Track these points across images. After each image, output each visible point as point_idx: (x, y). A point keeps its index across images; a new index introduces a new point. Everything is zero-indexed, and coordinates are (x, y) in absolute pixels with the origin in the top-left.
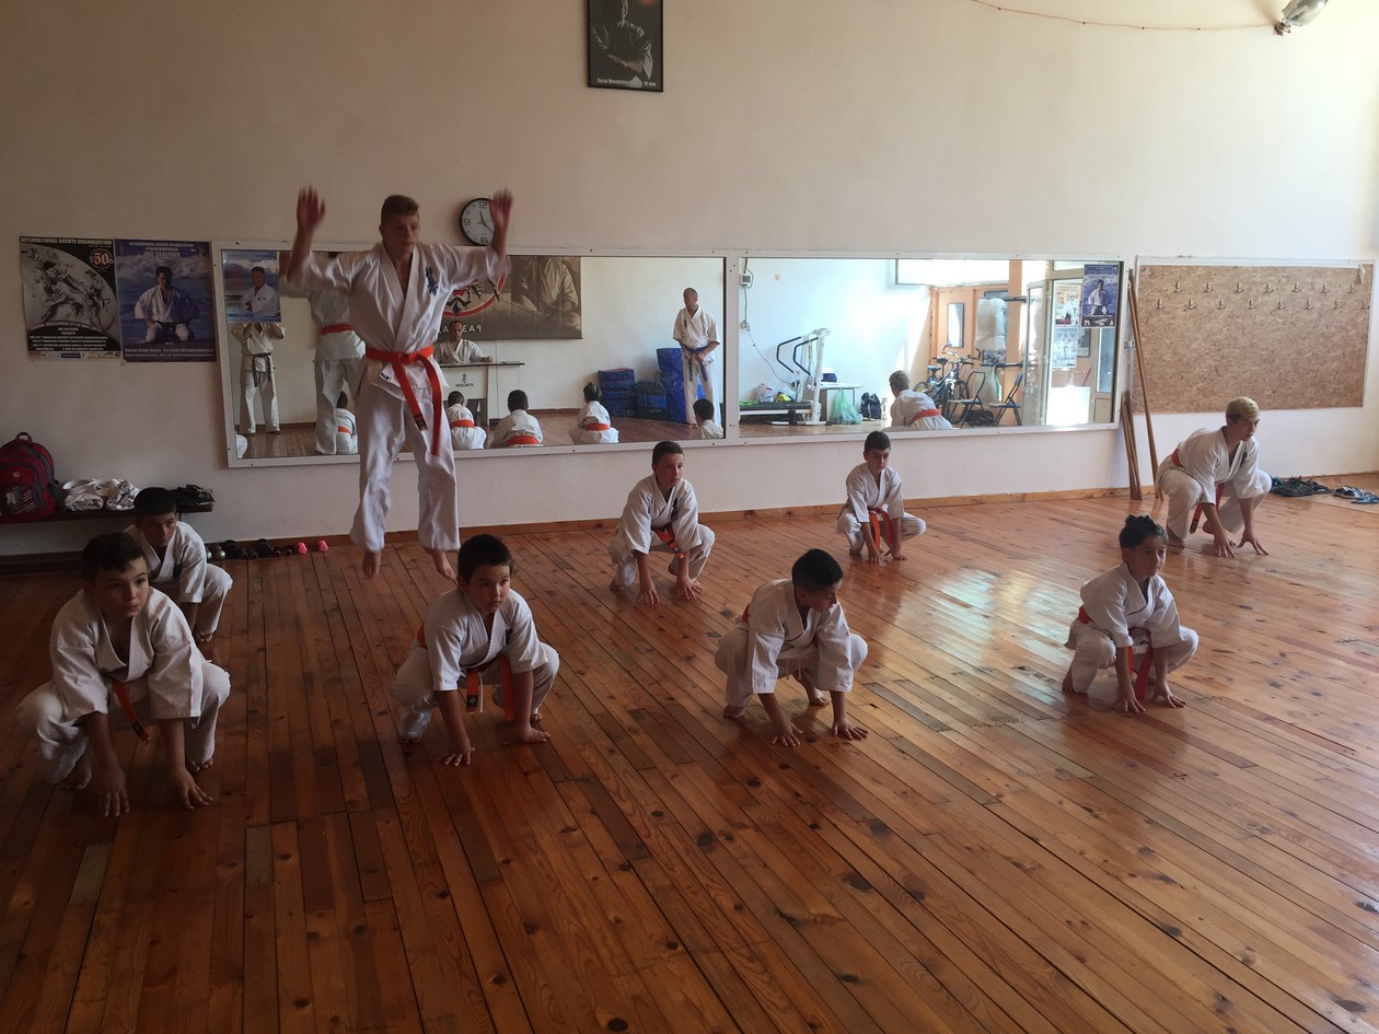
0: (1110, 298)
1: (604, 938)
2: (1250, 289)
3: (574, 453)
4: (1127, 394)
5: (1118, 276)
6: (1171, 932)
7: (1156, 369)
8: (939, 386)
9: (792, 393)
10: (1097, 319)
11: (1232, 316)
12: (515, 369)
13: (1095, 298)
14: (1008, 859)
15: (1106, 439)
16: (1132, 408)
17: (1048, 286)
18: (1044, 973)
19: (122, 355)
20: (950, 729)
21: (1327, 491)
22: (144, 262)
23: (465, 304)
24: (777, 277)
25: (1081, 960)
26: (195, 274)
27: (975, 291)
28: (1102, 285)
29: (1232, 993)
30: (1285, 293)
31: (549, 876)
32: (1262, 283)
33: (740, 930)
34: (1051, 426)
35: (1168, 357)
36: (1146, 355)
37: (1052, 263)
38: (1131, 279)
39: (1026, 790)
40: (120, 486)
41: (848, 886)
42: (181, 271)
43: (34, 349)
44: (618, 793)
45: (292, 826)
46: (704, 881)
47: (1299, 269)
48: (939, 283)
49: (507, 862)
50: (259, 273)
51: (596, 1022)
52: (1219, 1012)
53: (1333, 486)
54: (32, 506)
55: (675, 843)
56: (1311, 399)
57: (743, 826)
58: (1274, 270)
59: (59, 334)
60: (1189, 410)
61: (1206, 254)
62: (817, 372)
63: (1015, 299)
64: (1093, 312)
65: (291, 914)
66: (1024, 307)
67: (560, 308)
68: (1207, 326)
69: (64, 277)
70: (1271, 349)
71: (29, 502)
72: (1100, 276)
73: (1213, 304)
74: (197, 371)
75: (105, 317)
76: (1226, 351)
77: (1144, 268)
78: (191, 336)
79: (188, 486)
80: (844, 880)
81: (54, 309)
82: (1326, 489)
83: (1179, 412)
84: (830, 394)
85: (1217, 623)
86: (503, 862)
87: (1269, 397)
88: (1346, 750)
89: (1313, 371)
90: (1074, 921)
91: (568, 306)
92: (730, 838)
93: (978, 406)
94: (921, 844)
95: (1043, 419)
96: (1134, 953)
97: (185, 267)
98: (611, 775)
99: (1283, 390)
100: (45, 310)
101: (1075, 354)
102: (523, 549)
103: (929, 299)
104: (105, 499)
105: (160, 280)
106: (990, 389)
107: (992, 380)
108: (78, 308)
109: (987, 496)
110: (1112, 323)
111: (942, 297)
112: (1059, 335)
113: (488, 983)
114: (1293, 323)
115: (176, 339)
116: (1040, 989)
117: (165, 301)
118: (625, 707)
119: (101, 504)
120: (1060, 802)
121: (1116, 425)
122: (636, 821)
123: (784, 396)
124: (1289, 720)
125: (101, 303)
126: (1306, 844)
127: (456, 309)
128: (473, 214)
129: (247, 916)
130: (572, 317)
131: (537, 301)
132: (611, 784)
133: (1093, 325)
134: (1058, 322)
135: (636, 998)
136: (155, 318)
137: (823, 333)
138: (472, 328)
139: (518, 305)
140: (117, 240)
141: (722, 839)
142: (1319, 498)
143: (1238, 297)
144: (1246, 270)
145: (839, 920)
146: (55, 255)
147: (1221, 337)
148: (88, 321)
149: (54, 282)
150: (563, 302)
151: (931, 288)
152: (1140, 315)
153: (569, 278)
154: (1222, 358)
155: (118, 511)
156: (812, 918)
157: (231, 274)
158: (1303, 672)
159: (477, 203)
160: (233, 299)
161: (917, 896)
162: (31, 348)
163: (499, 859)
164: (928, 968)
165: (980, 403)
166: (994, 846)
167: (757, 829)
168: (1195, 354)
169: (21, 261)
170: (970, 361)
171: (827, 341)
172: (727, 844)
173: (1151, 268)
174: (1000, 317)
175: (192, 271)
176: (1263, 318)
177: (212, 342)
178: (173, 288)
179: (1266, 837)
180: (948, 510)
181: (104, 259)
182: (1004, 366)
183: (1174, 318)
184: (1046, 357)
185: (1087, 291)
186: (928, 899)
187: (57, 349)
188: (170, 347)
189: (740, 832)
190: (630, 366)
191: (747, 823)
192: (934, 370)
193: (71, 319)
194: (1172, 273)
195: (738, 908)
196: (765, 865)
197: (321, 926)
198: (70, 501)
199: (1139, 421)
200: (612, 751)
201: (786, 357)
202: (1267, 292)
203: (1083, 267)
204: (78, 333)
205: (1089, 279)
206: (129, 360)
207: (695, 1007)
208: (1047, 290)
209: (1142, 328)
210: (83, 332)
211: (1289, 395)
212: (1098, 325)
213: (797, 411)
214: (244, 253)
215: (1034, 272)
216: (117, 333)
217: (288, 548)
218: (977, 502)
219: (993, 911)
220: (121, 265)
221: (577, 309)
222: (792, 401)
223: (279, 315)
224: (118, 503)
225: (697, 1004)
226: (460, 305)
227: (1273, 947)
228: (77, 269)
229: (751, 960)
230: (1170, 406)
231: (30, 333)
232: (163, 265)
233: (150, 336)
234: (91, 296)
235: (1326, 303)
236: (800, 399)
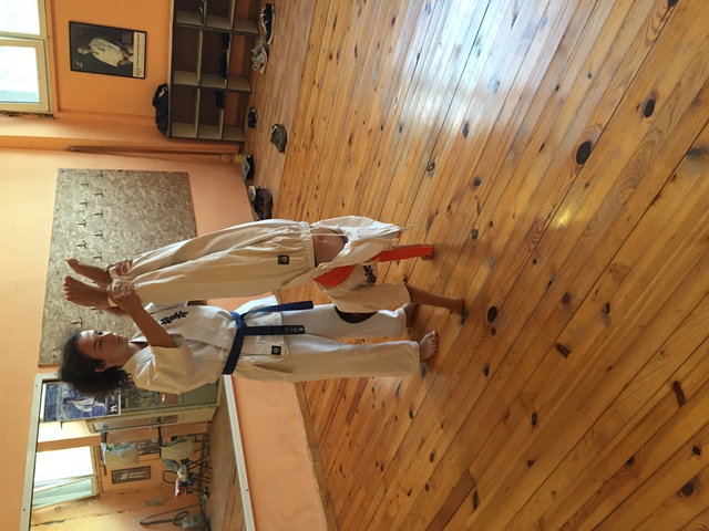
28: (69, 399)
56: (185, 207)
89: (160, 207)
176: (111, 246)
185: (76, 414)
202: (84, 245)
235: (96, 201)
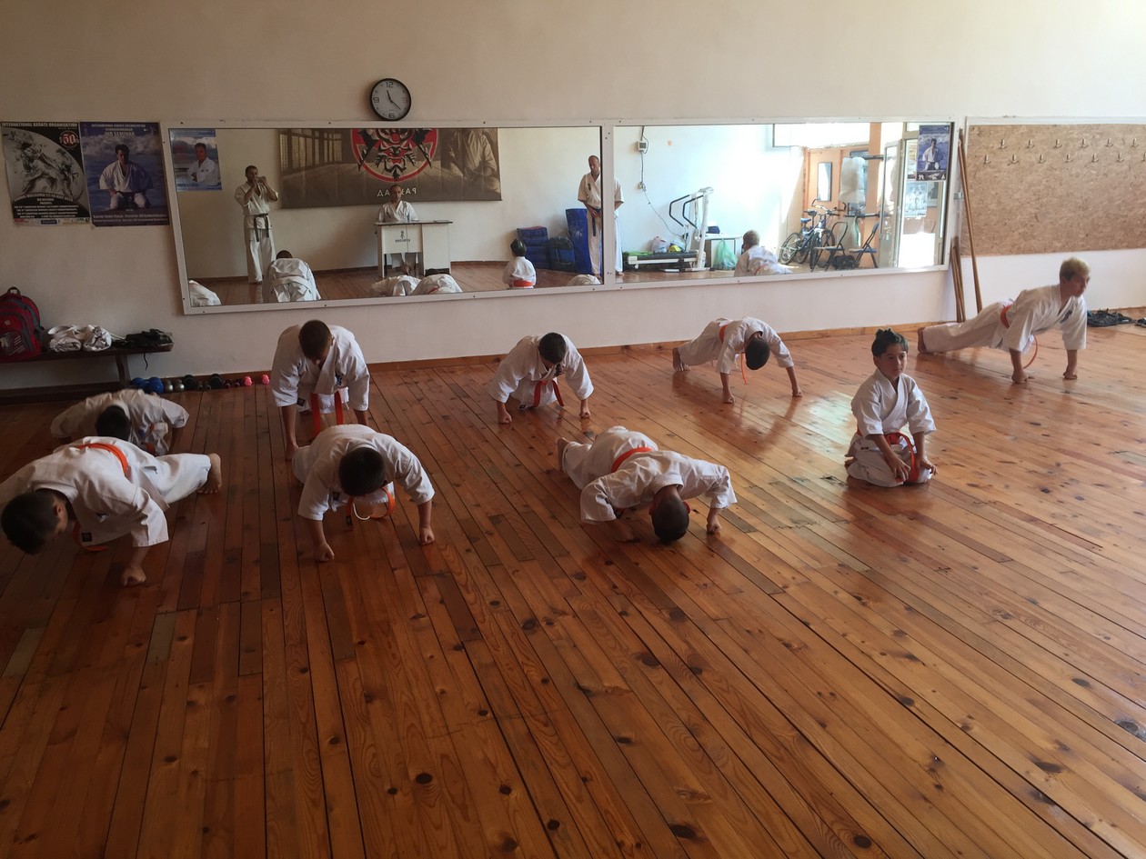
0: (942, 155)
1: (428, 706)
2: (1067, 145)
3: (474, 299)
4: (956, 239)
5: (949, 135)
6: (905, 702)
7: (982, 217)
8: (809, 235)
9: (682, 244)
10: (930, 174)
11: (1051, 168)
12: (444, 228)
13: (929, 155)
14: (780, 640)
15: (937, 279)
16: (960, 252)
17: (902, 145)
18: (788, 735)
19: (91, 220)
20: (756, 531)
21: (1131, 321)
22: (105, 141)
23: (402, 170)
24: (670, 143)
25: (823, 725)
26: (148, 150)
27: (842, 151)
28: (935, 143)
29: (945, 754)
30: (1099, 148)
31: (394, 655)
32: (1078, 139)
33: (542, 700)
34: (903, 269)
35: (993, 207)
36: (974, 205)
37: (905, 125)
38: (961, 137)
39: (809, 582)
40: (94, 331)
41: (640, 663)
42: (136, 148)
43: (19, 217)
44: (465, 586)
45: (194, 613)
46: (520, 658)
47: (1112, 126)
48: (811, 146)
49: (362, 643)
50: (201, 148)
51: (407, 776)
52: (932, 770)
53: (1135, 317)
54: (21, 349)
55: (505, 627)
56: (1120, 241)
57: (563, 613)
58: (1089, 128)
59: (38, 204)
60: (1010, 252)
61: (1027, 113)
62: (703, 225)
63: (874, 158)
64: (927, 167)
65: (177, 686)
66: (882, 164)
67: (482, 174)
68: (1029, 178)
69: (39, 155)
70: (1085, 197)
71: (18, 345)
72: (933, 136)
73: (1034, 158)
74: (154, 233)
75: (75, 189)
76: (1045, 200)
77: (972, 128)
78: (147, 204)
79: (151, 330)
80: (638, 658)
81: (32, 183)
82: (1130, 320)
83: (1002, 254)
84: (714, 244)
85: (1008, 438)
86: (359, 643)
87: (1083, 240)
88: (1093, 547)
89: (1123, 216)
90: (823, 692)
91: (489, 172)
92: (550, 623)
93: (841, 252)
94: (711, 628)
95: (895, 262)
96: (869, 719)
97: (139, 145)
98: (463, 571)
99: (1095, 233)
100: (26, 184)
101: (925, 205)
102: (431, 380)
103: (803, 158)
104: (82, 341)
105: (119, 156)
106: (851, 238)
107: (854, 229)
108: (53, 181)
109: (831, 330)
110: (943, 177)
111: (814, 158)
112: (911, 189)
113: (325, 744)
114: (1106, 175)
115: (135, 206)
116: (782, 750)
117: (124, 174)
118: (487, 514)
119: (79, 346)
120: (836, 592)
121: (946, 266)
122: (475, 610)
123: (675, 247)
124: (1050, 521)
125: (71, 177)
126: (1040, 628)
127: (396, 175)
128: (381, 92)
129: (142, 687)
130: (492, 181)
131: (463, 168)
132: (461, 579)
133: (926, 179)
134: (910, 177)
135: (444, 757)
136: (117, 189)
137: (708, 192)
138: (408, 191)
139: (447, 171)
140: (81, 123)
141: (543, 624)
142: (1123, 328)
143: (1057, 151)
144: (1065, 127)
145: (627, 691)
146: (31, 137)
147: (1042, 188)
148: (61, 193)
149: (31, 160)
150: (485, 169)
151: (804, 149)
152: (968, 170)
153: (489, 146)
154: (1042, 206)
155: (93, 352)
156: (604, 690)
157: (178, 149)
158: (1073, 480)
159: (384, 83)
160: (180, 171)
161: (696, 671)
162: (16, 216)
163: (356, 640)
164: (692, 732)
165: (842, 249)
166: (771, 630)
167: (575, 615)
168: (1017, 203)
169: (4, 143)
170: (836, 212)
171: (711, 198)
172: (547, 629)
173: (979, 127)
174: (861, 173)
175: (145, 147)
176: (1079, 171)
177: (165, 208)
178: (131, 163)
179: (1008, 622)
180: (797, 342)
181: (71, 139)
182: (863, 217)
183: (999, 171)
184: (899, 207)
185: (922, 149)
186: (704, 674)
187: (39, 216)
188: (130, 213)
189: (560, 618)
190: (542, 224)
191: (568, 610)
192: (806, 222)
193: (47, 191)
194: (997, 132)
195: (545, 681)
196: (575, 646)
197: (200, 697)
198: (53, 344)
199: (966, 263)
200: (468, 551)
201: (677, 213)
202: (1083, 147)
203: (918, 129)
204: (54, 203)
205: (924, 139)
206: (97, 225)
207: (492, 764)
208: (901, 148)
209: (970, 181)
210: (58, 202)
211: (1100, 238)
212: (931, 179)
213: (686, 260)
214: (188, 132)
215: (891, 133)
216: (86, 202)
217: (236, 381)
218: (824, 335)
219: (758, 684)
220: (86, 144)
221: (496, 175)
222: (682, 252)
223: (220, 184)
224: (93, 345)
225: (493, 761)
226: (398, 171)
227: (990, 715)
228: (49, 148)
229: (545, 725)
230: (994, 249)
231: (14, 204)
232: (121, 143)
233: (113, 204)
234: (62, 171)
235: (1135, 156)
236: (688, 249)
